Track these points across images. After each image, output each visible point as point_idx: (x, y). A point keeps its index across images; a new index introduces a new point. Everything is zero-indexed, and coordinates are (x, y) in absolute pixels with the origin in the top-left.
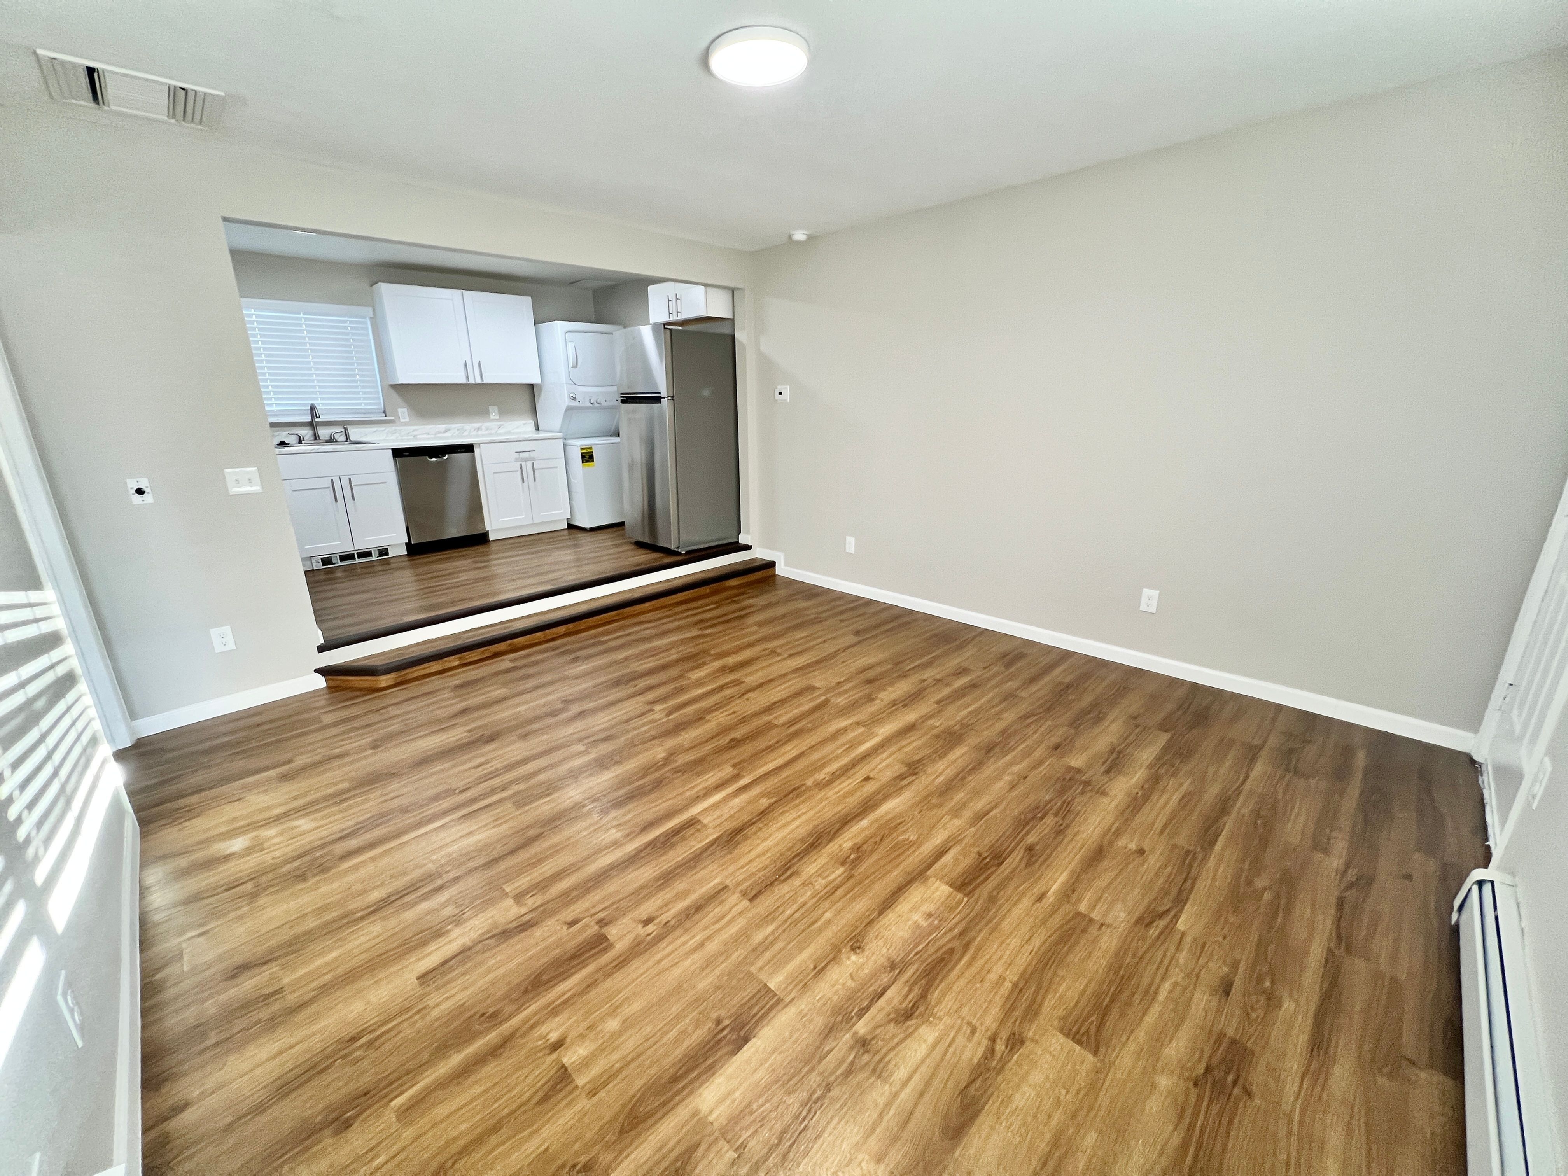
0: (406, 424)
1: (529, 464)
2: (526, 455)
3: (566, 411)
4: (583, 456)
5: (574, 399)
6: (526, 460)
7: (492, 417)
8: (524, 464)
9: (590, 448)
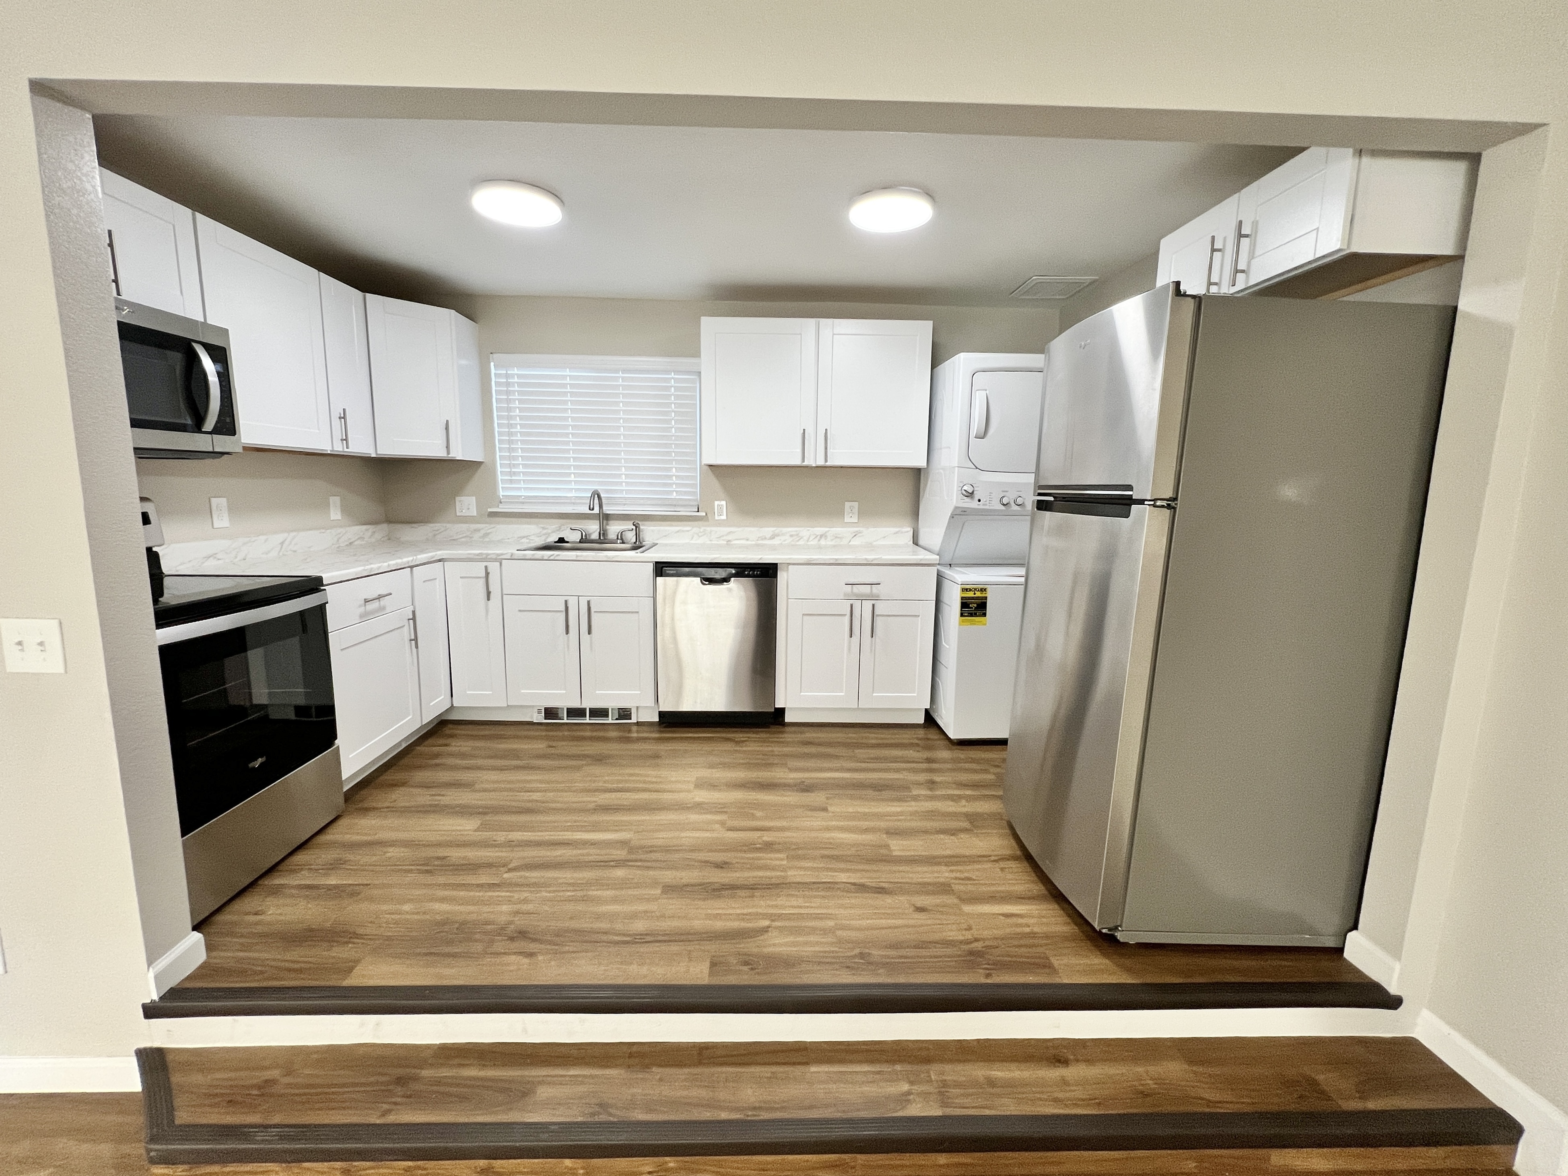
0: (720, 523)
1: (868, 605)
2: (866, 589)
3: (952, 517)
4: (965, 605)
5: (970, 495)
6: (862, 598)
7: (847, 519)
8: (857, 604)
9: (983, 590)
